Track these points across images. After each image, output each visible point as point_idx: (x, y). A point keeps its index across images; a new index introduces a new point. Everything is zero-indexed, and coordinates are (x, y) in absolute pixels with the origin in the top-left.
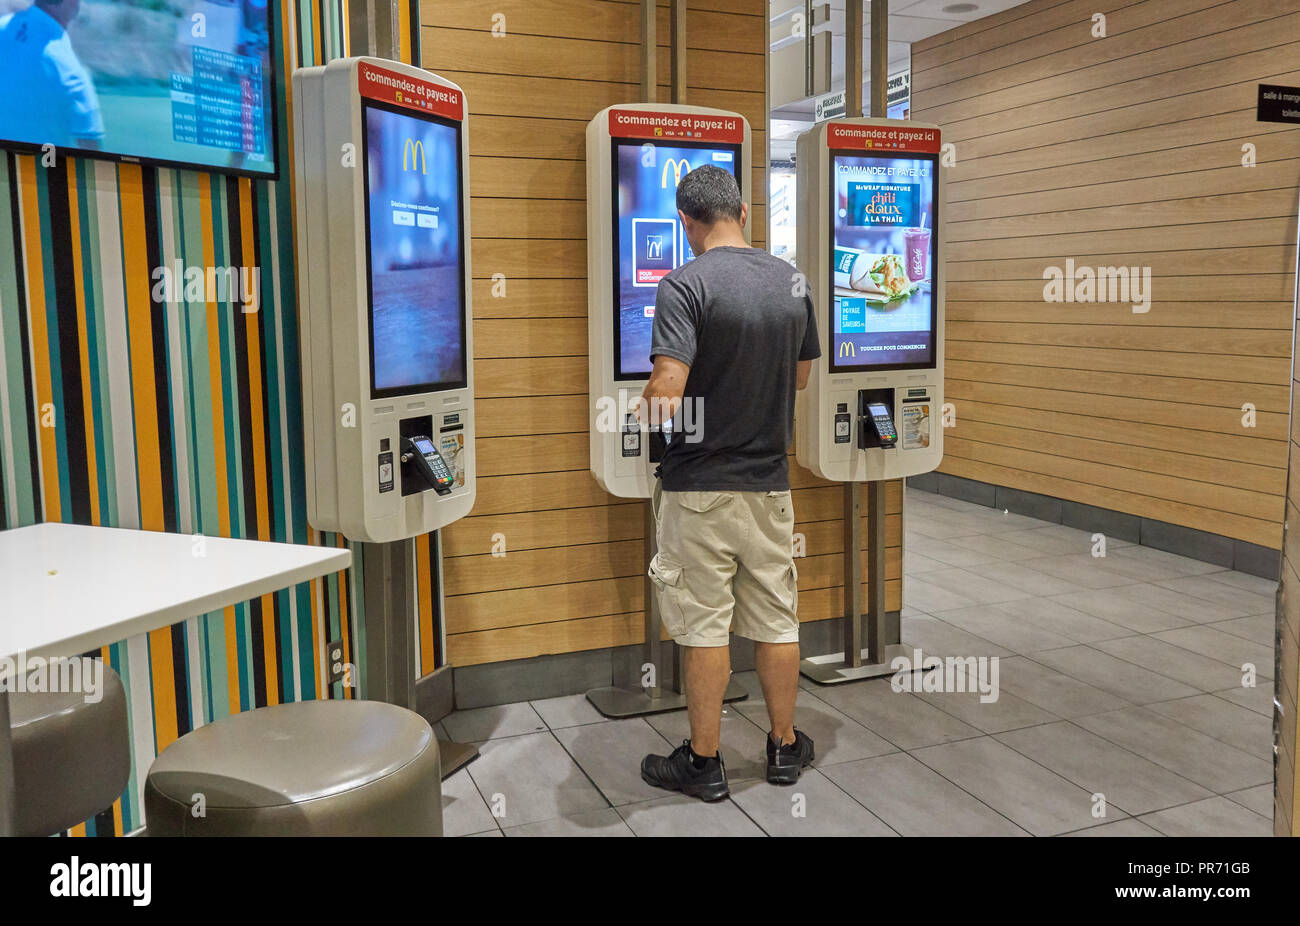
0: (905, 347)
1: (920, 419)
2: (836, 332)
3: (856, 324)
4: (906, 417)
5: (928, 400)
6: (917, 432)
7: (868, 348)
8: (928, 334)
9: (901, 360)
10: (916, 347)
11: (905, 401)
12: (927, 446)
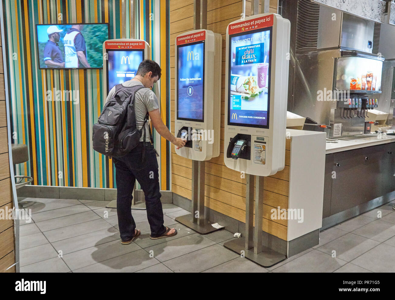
0: (256, 118)
1: (261, 151)
2: (231, 109)
3: (238, 106)
4: (256, 149)
5: (265, 143)
6: (260, 156)
7: (242, 117)
8: (266, 113)
9: (255, 123)
10: (261, 118)
11: (255, 142)
12: (265, 164)
